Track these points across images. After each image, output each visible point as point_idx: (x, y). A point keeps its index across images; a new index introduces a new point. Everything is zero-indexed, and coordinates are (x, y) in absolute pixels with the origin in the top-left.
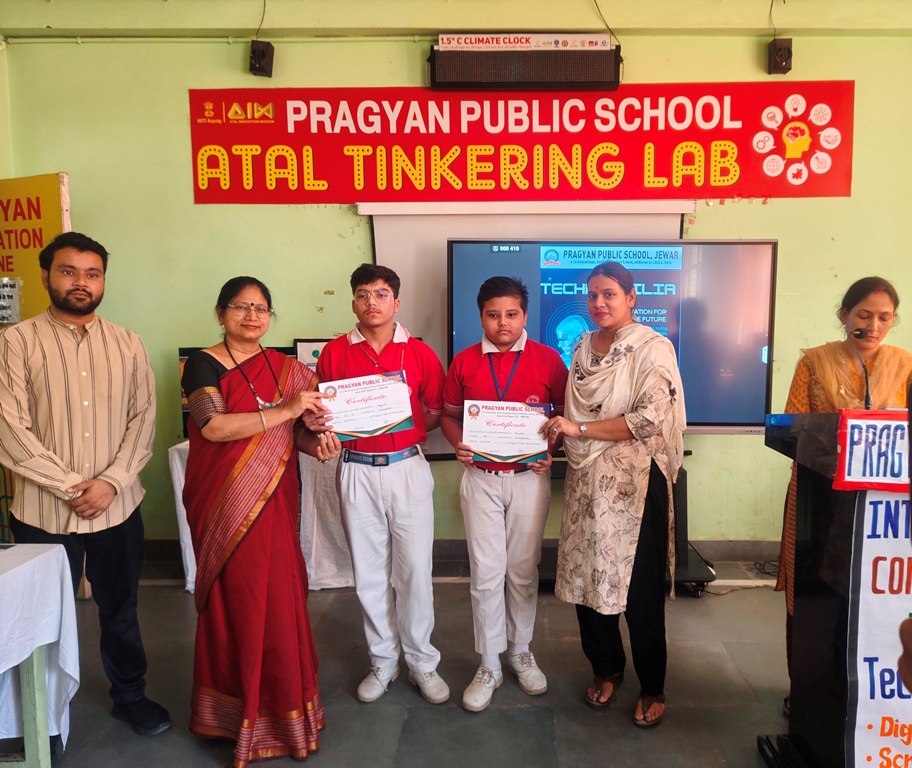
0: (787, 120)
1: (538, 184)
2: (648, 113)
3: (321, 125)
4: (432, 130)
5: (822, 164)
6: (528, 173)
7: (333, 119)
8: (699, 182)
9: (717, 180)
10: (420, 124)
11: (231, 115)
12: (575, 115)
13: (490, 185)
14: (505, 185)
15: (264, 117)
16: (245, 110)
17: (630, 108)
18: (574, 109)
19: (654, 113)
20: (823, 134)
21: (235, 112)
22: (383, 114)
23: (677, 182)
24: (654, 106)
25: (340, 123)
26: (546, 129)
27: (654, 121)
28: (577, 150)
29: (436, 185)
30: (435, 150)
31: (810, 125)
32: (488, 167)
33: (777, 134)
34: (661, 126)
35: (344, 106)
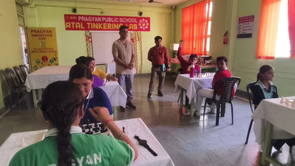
0: (142, 22)
1: (113, 28)
2: (126, 20)
3: (83, 20)
4: (99, 21)
5: (147, 27)
6: (111, 27)
7: (85, 19)
8: (133, 29)
9: (135, 29)
10: (97, 20)
11: (70, 18)
12: (117, 20)
13: (106, 28)
14: (109, 28)
15: (75, 18)
16: (72, 17)
17: (124, 19)
18: (117, 19)
19: (127, 20)
20: (147, 24)
21: (71, 18)
22: (92, 19)
23: (130, 29)
24: (127, 19)
25: (86, 20)
26: (113, 21)
27: (127, 21)
28: (118, 24)
29: (99, 28)
30: (99, 24)
31: (145, 22)
32: (106, 26)
33: (141, 23)
34: (128, 22)
35: (86, 18)
